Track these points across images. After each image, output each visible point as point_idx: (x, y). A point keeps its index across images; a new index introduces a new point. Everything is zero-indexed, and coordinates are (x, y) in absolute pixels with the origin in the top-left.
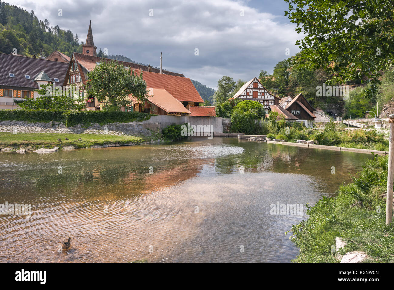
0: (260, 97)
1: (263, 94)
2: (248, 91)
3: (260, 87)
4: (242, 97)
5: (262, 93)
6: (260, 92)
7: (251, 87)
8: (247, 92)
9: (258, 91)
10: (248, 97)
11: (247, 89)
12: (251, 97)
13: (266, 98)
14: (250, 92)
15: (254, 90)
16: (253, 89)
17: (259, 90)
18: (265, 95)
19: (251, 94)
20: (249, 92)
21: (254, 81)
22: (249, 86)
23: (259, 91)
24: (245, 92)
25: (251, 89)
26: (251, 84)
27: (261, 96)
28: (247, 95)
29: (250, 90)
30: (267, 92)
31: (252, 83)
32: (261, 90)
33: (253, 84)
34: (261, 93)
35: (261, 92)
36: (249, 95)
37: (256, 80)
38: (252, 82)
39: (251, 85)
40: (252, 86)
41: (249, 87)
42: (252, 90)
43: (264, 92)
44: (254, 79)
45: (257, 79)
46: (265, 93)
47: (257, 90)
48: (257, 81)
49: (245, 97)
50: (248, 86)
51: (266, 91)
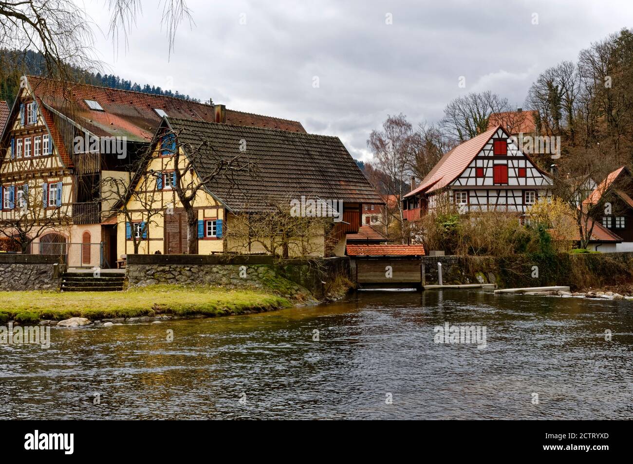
0: (512, 182)
1: (522, 173)
2: (480, 163)
3: (514, 153)
4: (463, 182)
5: (518, 168)
6: (514, 168)
7: (487, 153)
8: (476, 167)
9: (507, 165)
10: (480, 181)
11: (477, 158)
12: (489, 182)
13: (531, 182)
14: (487, 168)
15: (496, 162)
16: (493, 158)
17: (510, 161)
18: (529, 174)
19: (490, 172)
20: (483, 168)
21: (496, 136)
22: (482, 149)
23: (510, 165)
24: (472, 168)
25: (488, 158)
26: (487, 143)
27: (516, 177)
28: (476, 177)
29: (486, 161)
30: (531, 166)
31: (492, 141)
32: (515, 162)
33: (493, 145)
34: (517, 170)
35: (516, 166)
36: (484, 177)
37: (500, 132)
38: (491, 138)
39: (489, 147)
40: (490, 150)
41: (482, 154)
42: (491, 161)
43: (526, 168)
44: (496, 132)
45: (504, 131)
46: (529, 170)
47: (505, 162)
48: (504, 136)
49: (472, 182)
50: (479, 152)
51: (529, 165)
